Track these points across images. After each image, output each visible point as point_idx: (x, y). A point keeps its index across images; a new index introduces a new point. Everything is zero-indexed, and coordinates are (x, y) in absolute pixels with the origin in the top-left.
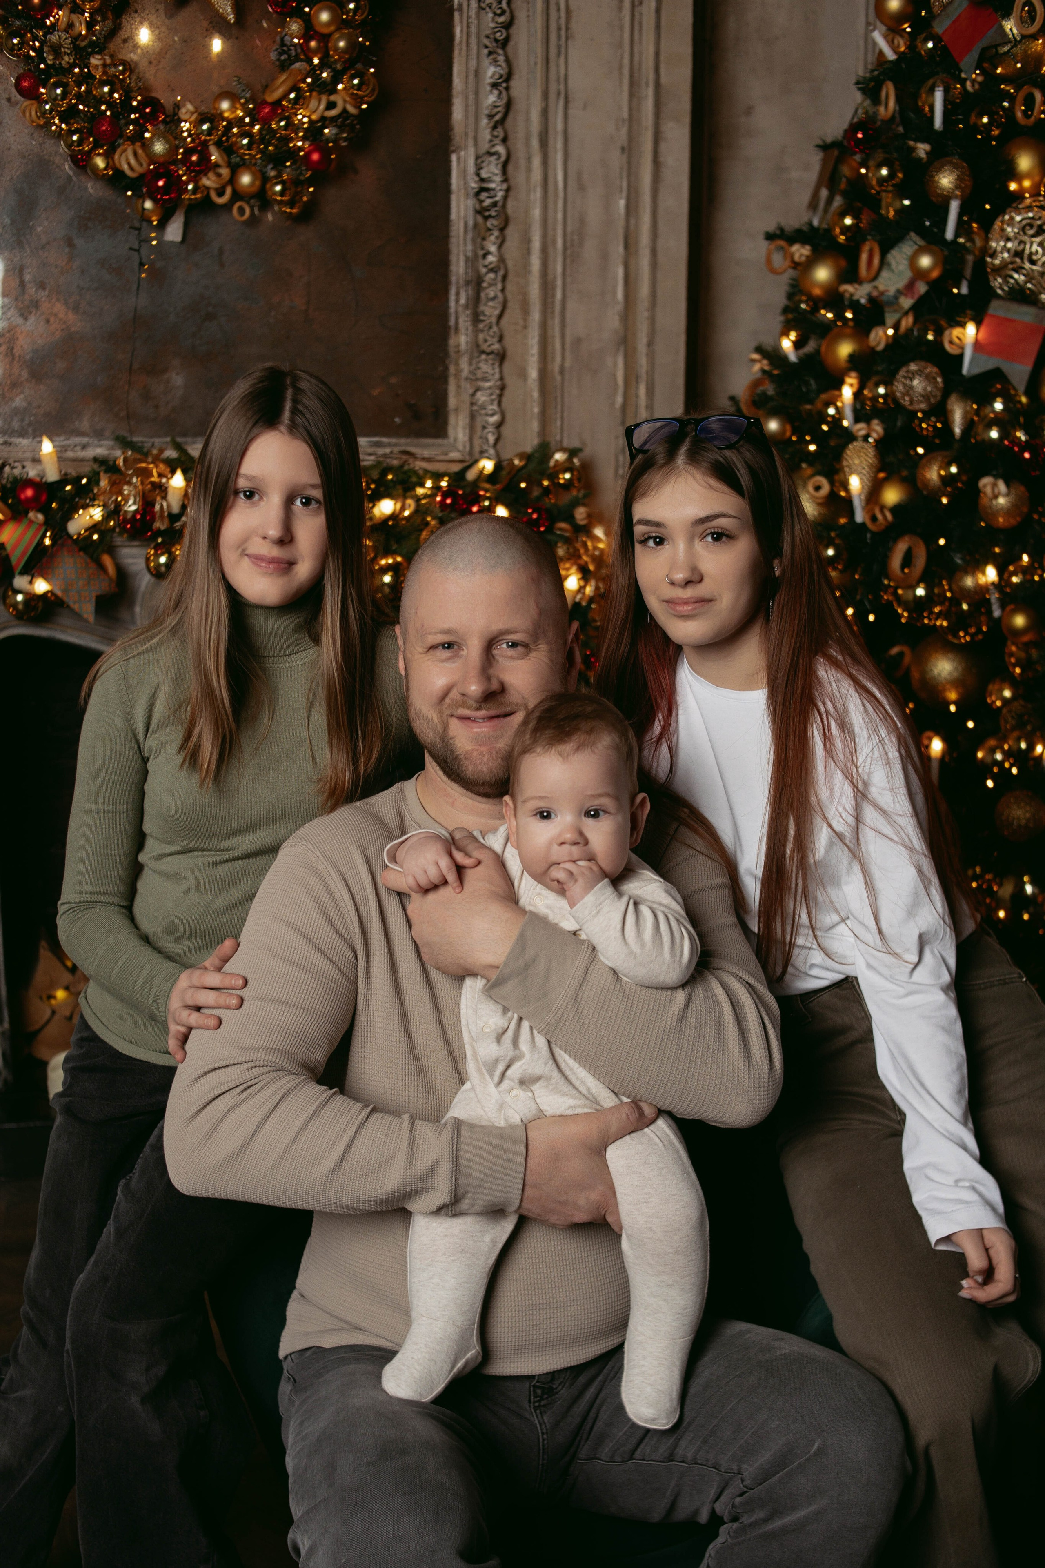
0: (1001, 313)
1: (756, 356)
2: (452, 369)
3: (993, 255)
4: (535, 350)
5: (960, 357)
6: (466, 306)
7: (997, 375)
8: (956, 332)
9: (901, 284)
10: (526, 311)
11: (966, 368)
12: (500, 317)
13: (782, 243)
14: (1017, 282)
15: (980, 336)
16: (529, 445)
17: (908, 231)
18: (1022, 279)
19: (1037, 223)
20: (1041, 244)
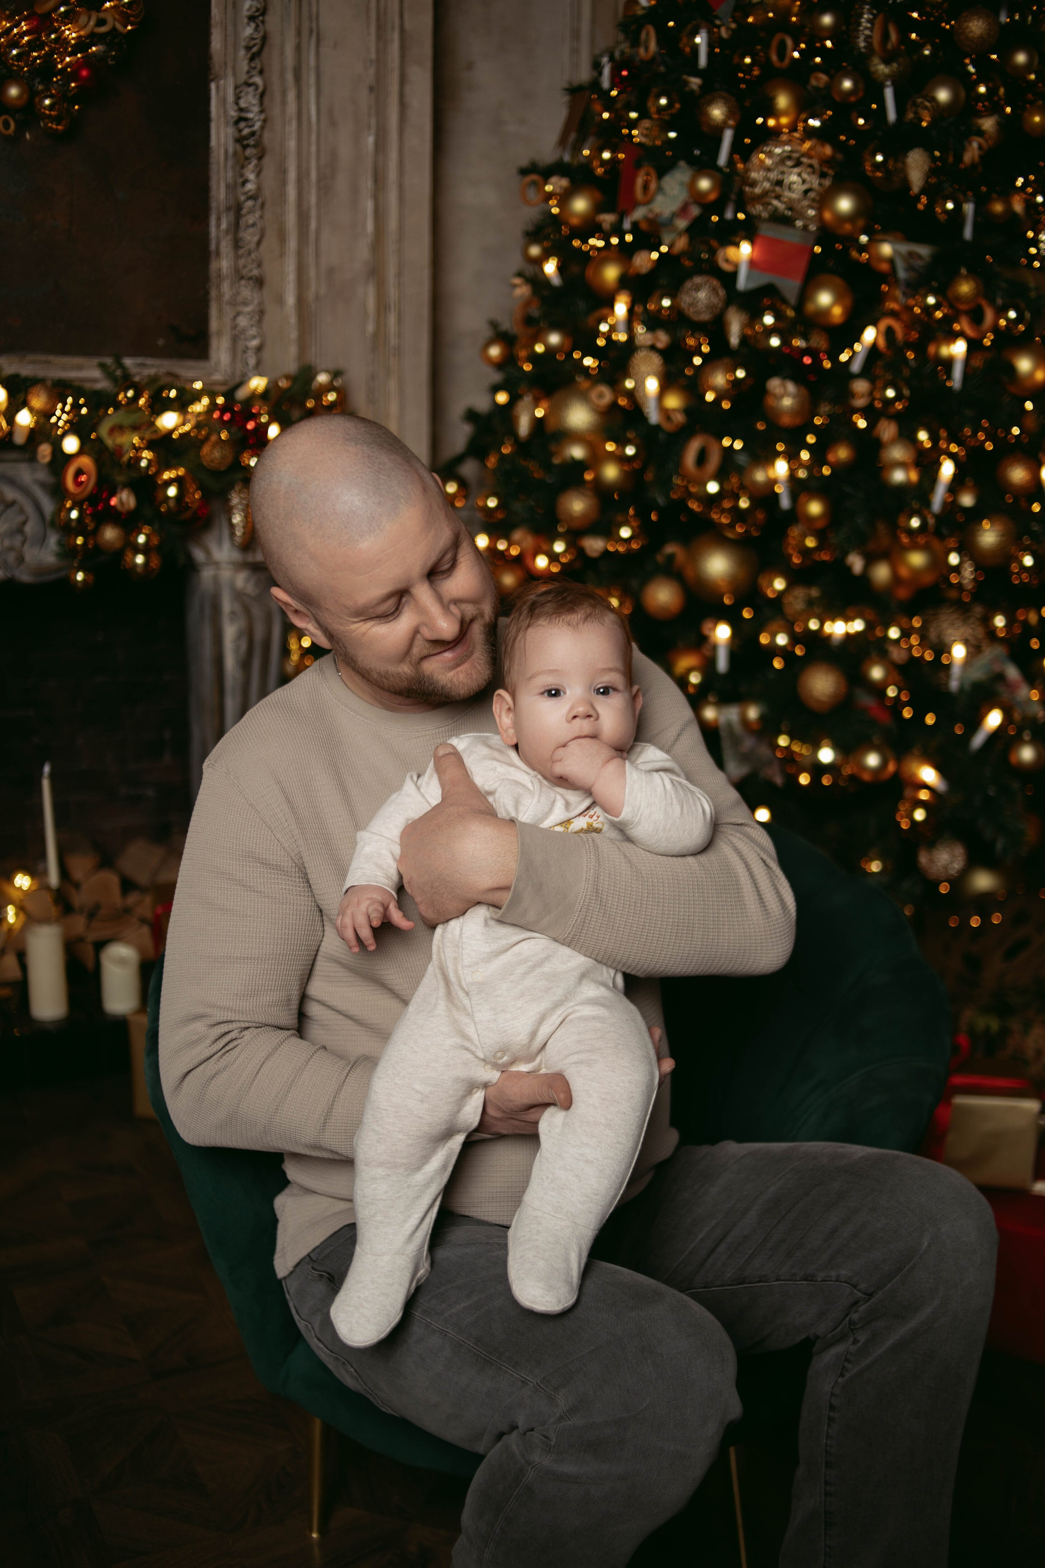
0: (770, 234)
1: (517, 281)
2: (213, 293)
3: (753, 184)
4: (291, 277)
5: (734, 275)
6: (227, 232)
7: (770, 291)
8: (731, 252)
9: (675, 206)
10: (282, 238)
11: (742, 283)
12: (259, 243)
13: (536, 177)
14: (776, 209)
15: (755, 254)
16: (292, 367)
17: (678, 159)
18: (782, 206)
19: (795, 155)
20: (800, 175)
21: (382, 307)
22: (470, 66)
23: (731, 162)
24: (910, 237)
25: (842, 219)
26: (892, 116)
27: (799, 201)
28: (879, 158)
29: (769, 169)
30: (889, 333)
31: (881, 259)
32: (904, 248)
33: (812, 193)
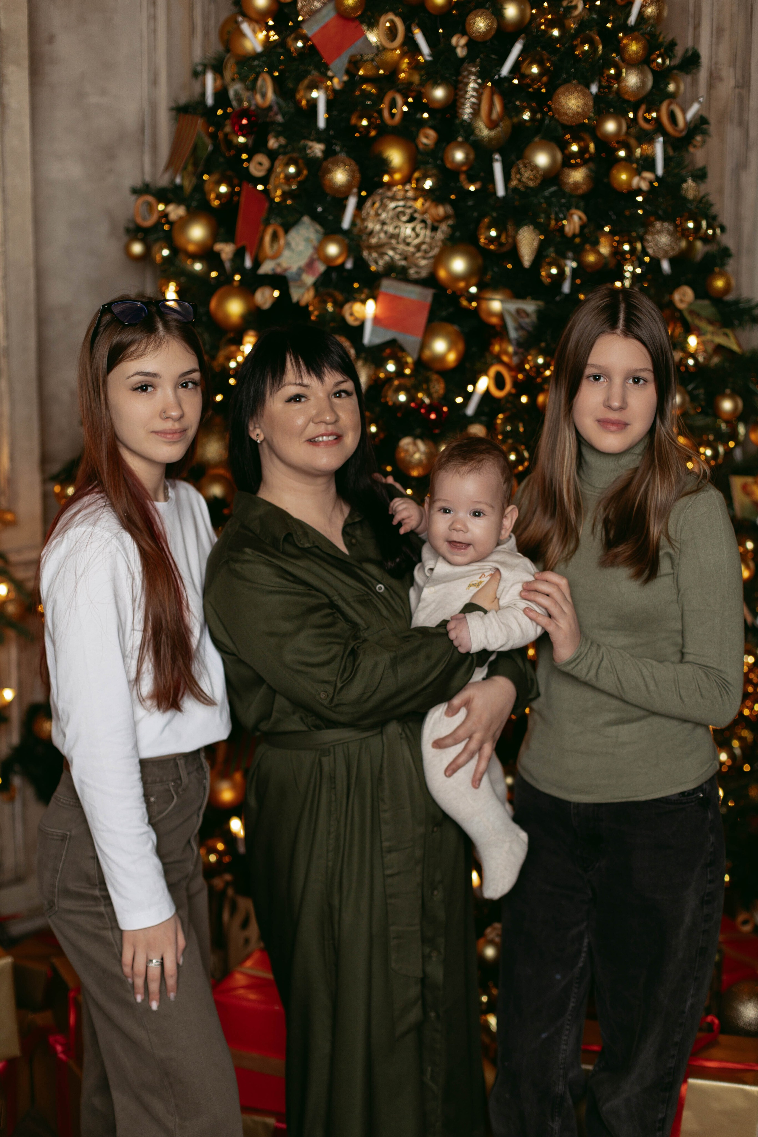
0: (391, 291)
3: (371, 233)
5: (361, 327)
7: (393, 343)
8: (357, 307)
9: (302, 262)
11: (367, 338)
13: (150, 198)
14: (392, 258)
15: (379, 312)
17: (302, 215)
18: (397, 257)
19: (409, 211)
20: (414, 229)
22: (51, 39)
23: (353, 224)
24: (518, 294)
25: (456, 278)
26: (501, 191)
27: (414, 254)
28: (493, 233)
29: (384, 223)
30: (499, 381)
31: (491, 314)
32: (513, 306)
33: (424, 247)
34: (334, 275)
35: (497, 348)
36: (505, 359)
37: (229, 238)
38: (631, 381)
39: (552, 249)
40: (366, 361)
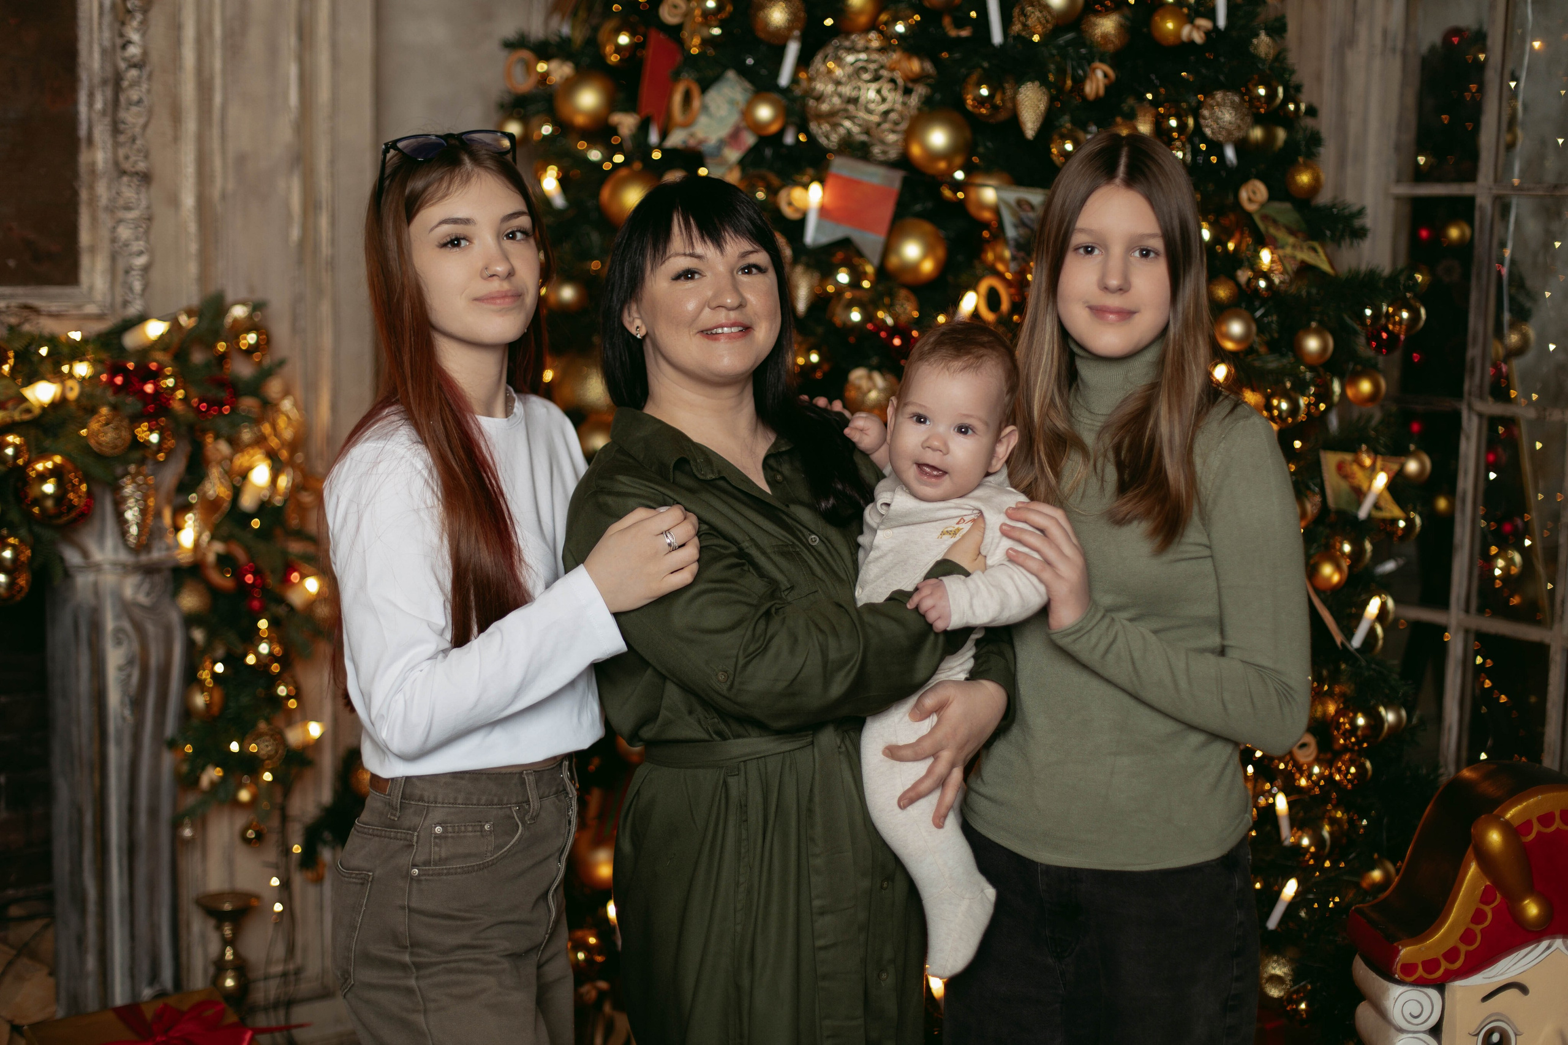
0: (845, 173)
2: (84, 195)
3: (820, 98)
4: (189, 169)
5: (802, 221)
6: (104, 113)
7: (845, 243)
8: (797, 193)
9: (724, 132)
10: (176, 117)
11: (811, 235)
12: (145, 126)
13: (526, 54)
14: (849, 132)
15: (827, 199)
16: (192, 296)
17: (725, 68)
18: (855, 129)
19: (872, 66)
20: (879, 92)
21: (310, 205)
23: (795, 80)
24: (1019, 181)
25: (934, 156)
26: (997, 37)
27: (879, 124)
28: (984, 92)
29: (838, 83)
30: (993, 300)
31: (982, 206)
32: (1013, 195)
33: (893, 116)
34: (768, 152)
35: (990, 256)
36: (1001, 267)
37: (629, 105)
38: (1137, 254)
39: (1067, 118)
40: (809, 267)
